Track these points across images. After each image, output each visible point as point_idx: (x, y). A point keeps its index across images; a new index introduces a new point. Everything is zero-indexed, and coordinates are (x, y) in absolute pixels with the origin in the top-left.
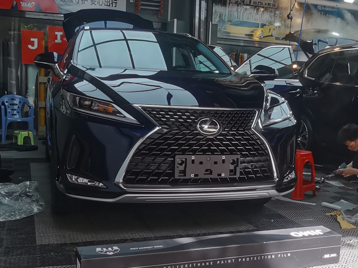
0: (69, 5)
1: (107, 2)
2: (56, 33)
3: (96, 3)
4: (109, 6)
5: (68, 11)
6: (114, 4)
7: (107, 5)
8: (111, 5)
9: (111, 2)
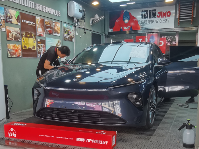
0: (145, 25)
1: (164, 20)
2: (139, 39)
3: (158, 22)
4: (165, 22)
5: (144, 28)
6: (168, 21)
7: (164, 22)
8: (166, 21)
9: (166, 20)
